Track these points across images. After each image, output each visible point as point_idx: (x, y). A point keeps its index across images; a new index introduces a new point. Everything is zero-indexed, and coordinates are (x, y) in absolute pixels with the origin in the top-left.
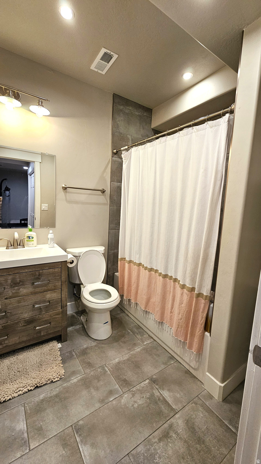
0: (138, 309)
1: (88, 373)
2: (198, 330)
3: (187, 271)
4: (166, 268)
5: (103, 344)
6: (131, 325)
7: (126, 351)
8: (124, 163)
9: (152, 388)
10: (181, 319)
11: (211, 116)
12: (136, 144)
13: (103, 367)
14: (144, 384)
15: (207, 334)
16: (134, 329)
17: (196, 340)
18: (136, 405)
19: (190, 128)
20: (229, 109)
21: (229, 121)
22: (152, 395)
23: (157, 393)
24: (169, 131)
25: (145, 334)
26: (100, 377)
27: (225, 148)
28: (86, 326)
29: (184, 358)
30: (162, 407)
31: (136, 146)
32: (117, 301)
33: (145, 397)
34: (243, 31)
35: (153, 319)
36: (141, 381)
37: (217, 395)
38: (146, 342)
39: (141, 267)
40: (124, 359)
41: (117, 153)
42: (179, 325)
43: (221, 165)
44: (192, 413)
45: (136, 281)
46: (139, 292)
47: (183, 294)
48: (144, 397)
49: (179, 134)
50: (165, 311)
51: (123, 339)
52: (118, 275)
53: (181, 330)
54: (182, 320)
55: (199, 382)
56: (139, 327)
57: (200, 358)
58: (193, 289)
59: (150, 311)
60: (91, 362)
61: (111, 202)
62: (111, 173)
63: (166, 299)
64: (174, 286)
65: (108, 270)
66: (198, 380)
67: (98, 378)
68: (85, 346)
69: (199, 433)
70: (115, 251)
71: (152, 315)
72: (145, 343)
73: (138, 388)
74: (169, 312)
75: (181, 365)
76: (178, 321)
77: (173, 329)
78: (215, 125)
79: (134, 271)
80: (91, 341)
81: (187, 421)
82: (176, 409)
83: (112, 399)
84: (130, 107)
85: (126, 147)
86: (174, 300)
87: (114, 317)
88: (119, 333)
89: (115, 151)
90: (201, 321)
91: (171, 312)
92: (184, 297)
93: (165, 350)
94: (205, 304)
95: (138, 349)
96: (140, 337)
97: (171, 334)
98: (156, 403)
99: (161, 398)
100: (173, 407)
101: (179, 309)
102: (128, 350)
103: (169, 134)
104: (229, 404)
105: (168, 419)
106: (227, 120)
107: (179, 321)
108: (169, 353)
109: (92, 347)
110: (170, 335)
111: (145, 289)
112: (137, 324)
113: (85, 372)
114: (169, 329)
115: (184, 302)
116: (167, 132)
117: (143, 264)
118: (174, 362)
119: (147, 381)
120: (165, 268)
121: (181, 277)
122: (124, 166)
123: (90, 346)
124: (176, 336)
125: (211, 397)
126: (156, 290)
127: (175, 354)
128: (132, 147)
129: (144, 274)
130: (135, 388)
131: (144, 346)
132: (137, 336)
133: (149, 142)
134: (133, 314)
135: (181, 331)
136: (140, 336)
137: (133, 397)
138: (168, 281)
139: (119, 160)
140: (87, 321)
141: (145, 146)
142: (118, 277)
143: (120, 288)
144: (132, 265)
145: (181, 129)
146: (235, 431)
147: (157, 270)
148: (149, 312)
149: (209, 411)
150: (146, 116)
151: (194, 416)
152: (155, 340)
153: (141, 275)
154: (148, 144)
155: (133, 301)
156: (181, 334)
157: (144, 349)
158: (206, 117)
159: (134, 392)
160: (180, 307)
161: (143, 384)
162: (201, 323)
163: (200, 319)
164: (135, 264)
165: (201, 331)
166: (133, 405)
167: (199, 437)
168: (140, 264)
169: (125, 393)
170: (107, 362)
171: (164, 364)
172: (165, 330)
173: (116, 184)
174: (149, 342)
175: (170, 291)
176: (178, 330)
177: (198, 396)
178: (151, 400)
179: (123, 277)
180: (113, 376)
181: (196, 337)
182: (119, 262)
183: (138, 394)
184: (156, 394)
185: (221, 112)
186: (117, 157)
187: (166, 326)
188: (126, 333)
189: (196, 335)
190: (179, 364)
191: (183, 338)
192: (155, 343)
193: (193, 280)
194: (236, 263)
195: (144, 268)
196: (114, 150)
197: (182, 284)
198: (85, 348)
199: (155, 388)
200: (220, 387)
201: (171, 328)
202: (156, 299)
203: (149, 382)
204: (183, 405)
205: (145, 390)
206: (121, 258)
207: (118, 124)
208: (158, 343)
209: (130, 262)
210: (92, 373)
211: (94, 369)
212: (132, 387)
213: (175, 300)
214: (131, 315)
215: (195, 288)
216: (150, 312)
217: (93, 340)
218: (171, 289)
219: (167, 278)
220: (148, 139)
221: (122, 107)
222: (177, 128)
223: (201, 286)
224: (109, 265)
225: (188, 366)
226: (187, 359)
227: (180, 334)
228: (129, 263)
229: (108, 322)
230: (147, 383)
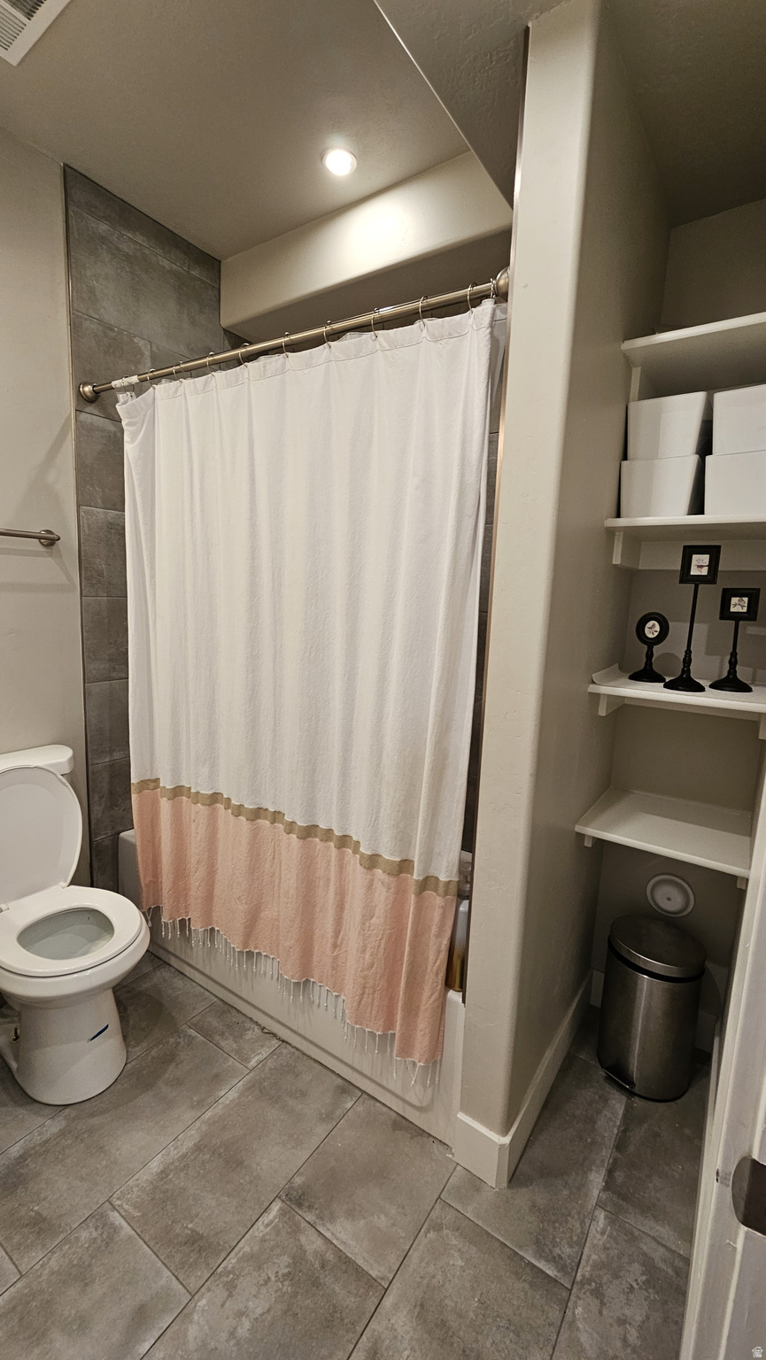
0: (216, 949)
1: (37, 1267)
2: (426, 993)
3: (382, 810)
4: (310, 805)
5: (92, 1115)
6: (195, 1008)
7: (189, 1116)
8: (126, 438)
9: (296, 1230)
10: (372, 965)
11: (433, 300)
12: (173, 369)
13: (99, 1218)
14: (267, 1225)
15: (454, 996)
16: (209, 1019)
17: (423, 1024)
18: (246, 1324)
19: (367, 336)
20: (490, 285)
21: (493, 324)
22: (299, 1258)
23: (310, 1242)
24: (293, 337)
25: (249, 1030)
26: (89, 1265)
27: (483, 412)
28: (17, 1058)
29: (385, 1084)
30: (337, 1289)
31: (170, 377)
32: (138, 945)
33: (273, 1278)
34: (527, 29)
35: (275, 976)
36: (254, 1218)
37: (492, 1171)
38: (257, 1058)
39: (220, 806)
40: (184, 1150)
41: (97, 400)
42: (364, 988)
43: (475, 467)
44: (431, 1269)
45: (205, 856)
46: (217, 891)
47: (372, 885)
48: (269, 1278)
49: (327, 350)
50: (315, 943)
51: (171, 1072)
52: (133, 840)
53: (373, 1000)
54: (373, 970)
55: (436, 1148)
56: (226, 1008)
57: (437, 1074)
58: (404, 866)
59: (261, 951)
60: (45, 1213)
61: (87, 579)
62: (78, 470)
63: (315, 906)
64: (339, 860)
65: (93, 826)
66: (432, 1139)
67: (79, 1275)
68: (15, 1151)
69: (461, 1333)
70: (117, 755)
71: (269, 962)
72: (253, 1063)
73: (247, 1249)
74: (329, 945)
75: (378, 1104)
76: (362, 974)
77: (343, 997)
78: (450, 334)
79: (193, 826)
80: (39, 1120)
81: (422, 1306)
82: (382, 1279)
83: (147, 1346)
84: (137, 233)
85: (134, 379)
86: (342, 904)
87: (129, 992)
88: (153, 1053)
89: (88, 389)
90: (436, 962)
91: (335, 946)
92: (377, 894)
93: (320, 1067)
94: (444, 908)
95: (229, 1094)
96: (235, 1046)
97: (340, 1014)
98: (316, 1283)
99: (330, 1256)
100: (371, 1272)
101: (364, 935)
102: (193, 1107)
103: (294, 347)
104: (527, 1187)
105: (360, 1330)
106: (487, 320)
107: (366, 973)
108: (334, 1076)
109: (46, 1142)
110: (336, 1017)
111: (240, 880)
112: (216, 997)
113: (23, 1268)
114: (331, 999)
115: (377, 911)
116: (287, 339)
117: (225, 796)
118: (355, 1099)
119: (276, 1207)
120: (305, 804)
121: (364, 830)
122: (130, 449)
123: (38, 1139)
124: (356, 1023)
125: (475, 1183)
126: (280, 879)
127: (355, 1073)
128: (156, 379)
129: (233, 831)
130: (233, 1254)
131: (251, 1074)
132: (223, 1044)
133: (220, 369)
134: (201, 969)
135: (372, 1003)
136: (230, 1041)
137: (230, 1295)
138: (318, 847)
139: (109, 425)
140: (17, 1037)
141: (206, 380)
142: (133, 846)
143: (146, 885)
144: (184, 804)
145: (336, 335)
146: (555, 1273)
147: (279, 812)
148: (259, 954)
149: (476, 1236)
150: (199, 279)
151: (439, 1277)
152: (283, 1041)
153: (221, 834)
154: (219, 376)
155: (197, 926)
156: (374, 1012)
157: (250, 1087)
158: (420, 304)
159: (231, 1276)
160: (367, 929)
161: (262, 1228)
162: (435, 968)
163: (432, 957)
164: (197, 798)
165: (436, 995)
166: (232, 1334)
167: (464, 1351)
168: (215, 798)
169: (199, 1294)
170: (116, 1188)
171: (323, 1120)
172: (319, 1006)
173: (101, 514)
174: (265, 1053)
175: (329, 879)
176: (363, 1003)
177: (439, 1197)
178: (296, 1279)
179: (154, 845)
180: (147, 1238)
181: (421, 1014)
182: (134, 797)
183: (250, 1274)
184: (310, 1249)
185: (468, 291)
186: (96, 412)
187: (320, 993)
188: (180, 1042)
189: (422, 1008)
190: (372, 1102)
191: (381, 1023)
192: (285, 1051)
193: (404, 839)
194: (531, 775)
195: (230, 811)
196: (85, 384)
197: (369, 853)
198: (16, 1159)
199: (304, 1224)
200: (500, 1149)
201: (336, 996)
202: (281, 909)
203: (281, 1209)
204: (403, 1250)
205: (272, 1250)
206: (141, 781)
207: (92, 291)
208: (297, 1049)
209: (178, 792)
210: (54, 1263)
211: (60, 1239)
212: (223, 1255)
213: (347, 906)
214: (192, 971)
215: (412, 862)
216: (263, 954)
217: (48, 1111)
218: (329, 870)
219: (315, 836)
220: (216, 358)
221: (103, 228)
222: (323, 330)
223: (429, 855)
224: (97, 810)
225: (400, 1103)
226: (394, 1082)
227: (371, 1013)
228: (175, 796)
229: (107, 1026)
230: (275, 1218)
